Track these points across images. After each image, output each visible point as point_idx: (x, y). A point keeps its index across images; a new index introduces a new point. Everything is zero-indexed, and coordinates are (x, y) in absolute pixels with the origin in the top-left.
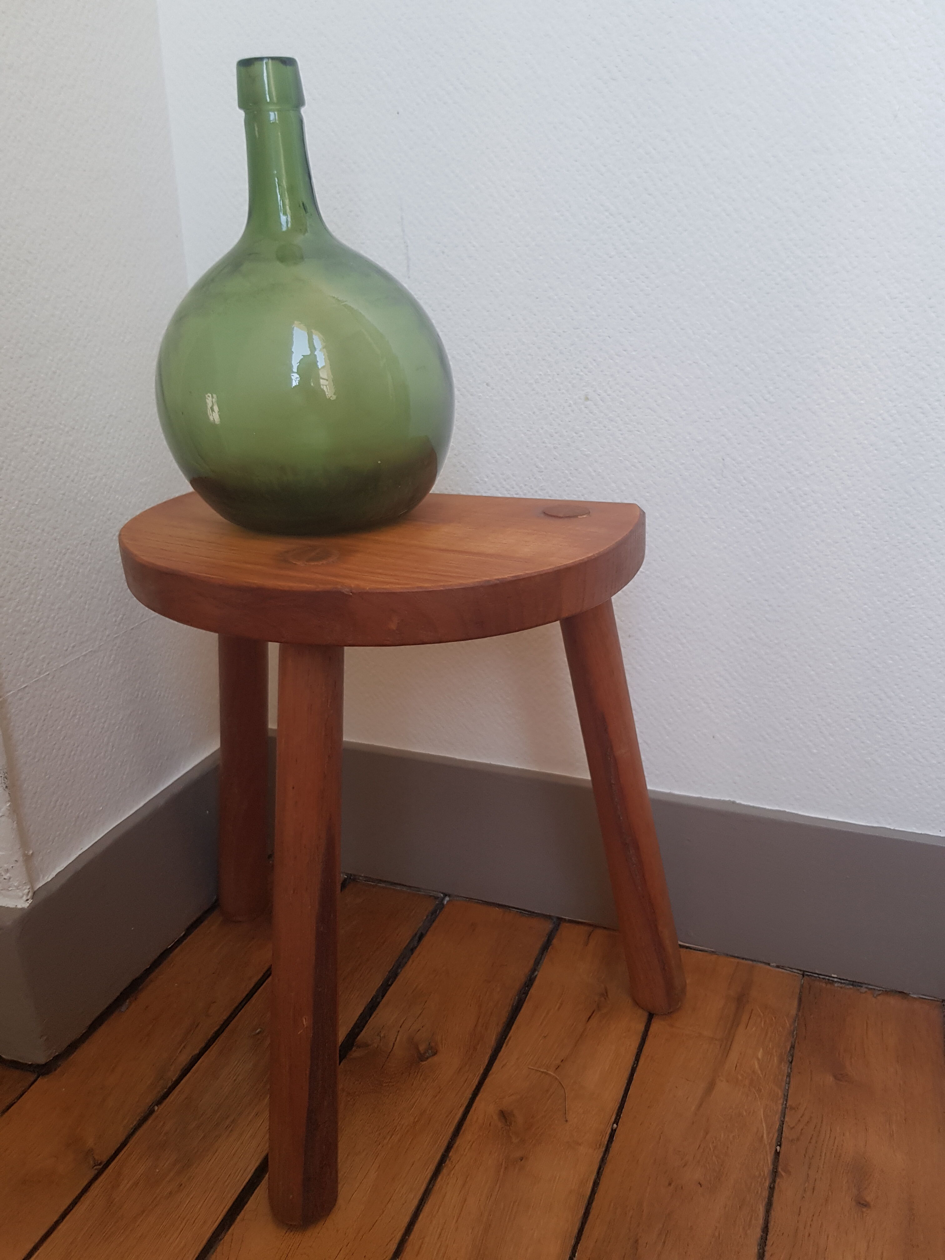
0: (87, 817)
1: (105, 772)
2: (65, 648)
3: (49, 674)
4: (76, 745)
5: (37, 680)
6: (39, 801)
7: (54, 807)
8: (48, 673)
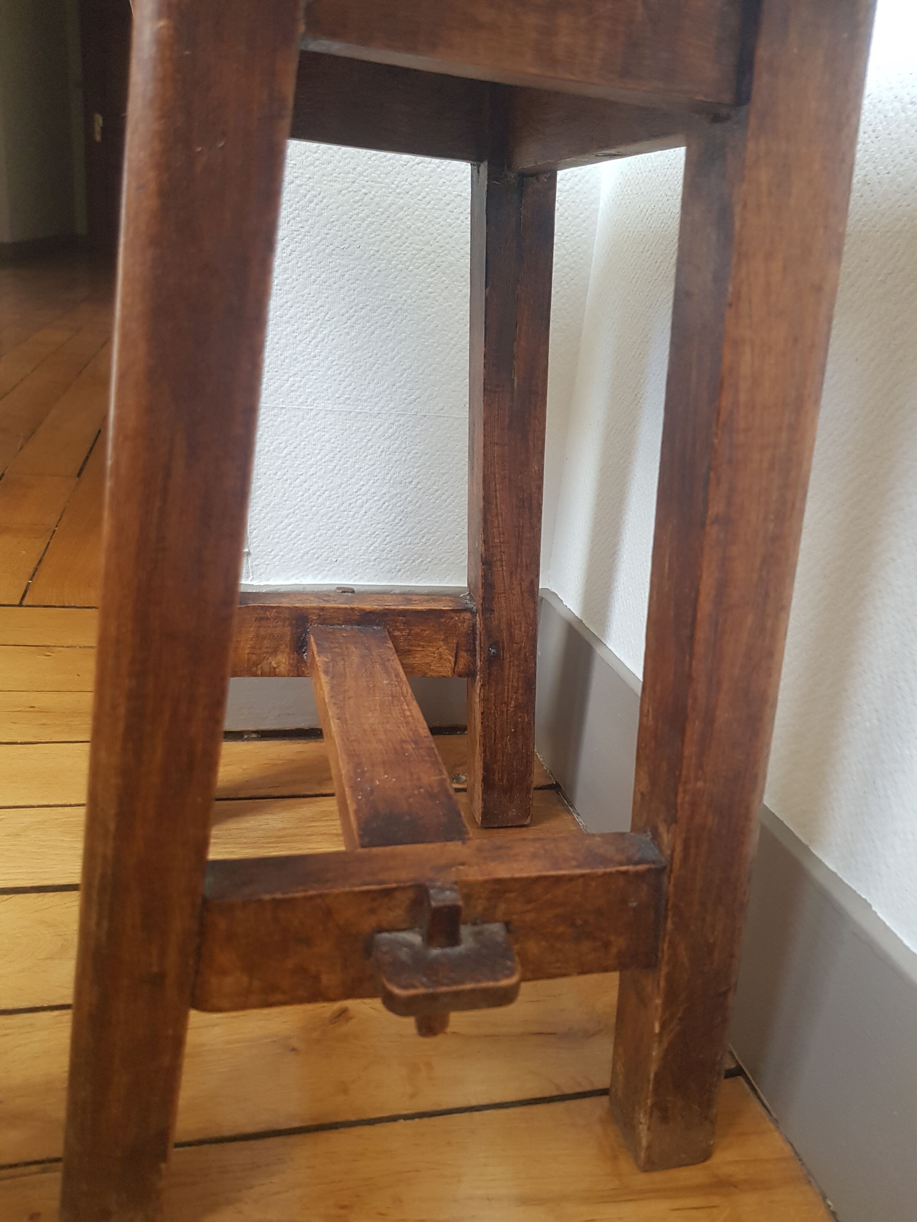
0: (318, 558)
1: (350, 531)
2: (337, 395)
3: (311, 410)
4: (324, 488)
5: (299, 408)
6: (270, 515)
7: (284, 529)
8: (311, 408)
